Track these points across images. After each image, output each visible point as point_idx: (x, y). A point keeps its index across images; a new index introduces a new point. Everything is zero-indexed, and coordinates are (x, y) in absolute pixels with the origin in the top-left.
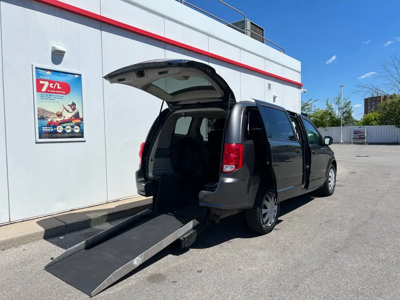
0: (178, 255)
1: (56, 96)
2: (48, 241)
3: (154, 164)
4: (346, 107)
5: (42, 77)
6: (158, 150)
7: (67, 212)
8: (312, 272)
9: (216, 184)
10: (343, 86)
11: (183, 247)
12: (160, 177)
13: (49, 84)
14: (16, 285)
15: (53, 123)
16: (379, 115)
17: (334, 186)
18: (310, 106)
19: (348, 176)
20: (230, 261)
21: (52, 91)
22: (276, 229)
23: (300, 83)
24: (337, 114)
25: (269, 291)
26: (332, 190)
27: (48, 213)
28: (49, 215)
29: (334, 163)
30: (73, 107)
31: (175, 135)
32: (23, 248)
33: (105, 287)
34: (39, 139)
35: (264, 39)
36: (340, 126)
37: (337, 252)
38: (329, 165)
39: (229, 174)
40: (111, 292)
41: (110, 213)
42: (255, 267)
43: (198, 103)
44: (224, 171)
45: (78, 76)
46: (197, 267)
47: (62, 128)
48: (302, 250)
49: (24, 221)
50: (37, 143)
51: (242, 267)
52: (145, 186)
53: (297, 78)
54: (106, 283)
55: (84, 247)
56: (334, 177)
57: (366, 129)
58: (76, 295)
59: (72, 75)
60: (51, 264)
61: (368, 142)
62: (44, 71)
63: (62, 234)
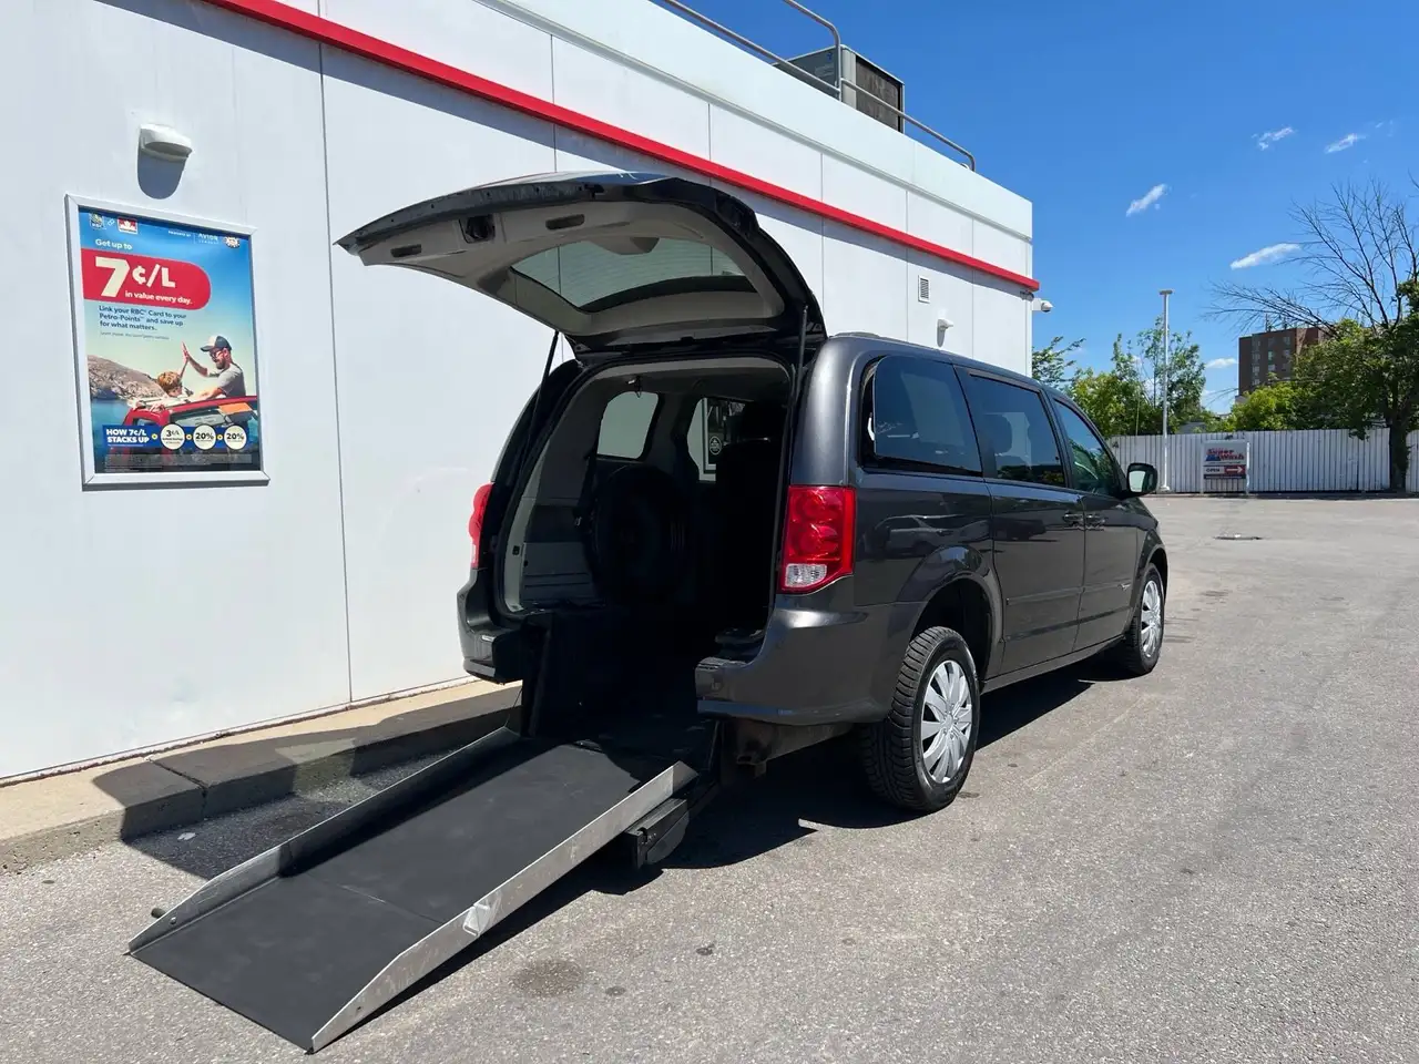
0: (622, 894)
1: (155, 314)
2: (135, 847)
3: (526, 563)
4: (1181, 365)
5: (104, 243)
6: (539, 511)
7: (204, 741)
8: (1110, 946)
9: (758, 632)
10: (1170, 292)
11: (640, 863)
12: (549, 611)
13: (127, 268)
14: (22, 1014)
15: (147, 415)
16: (1294, 394)
17: (1159, 642)
18: (1054, 362)
19: (1199, 605)
20: (813, 910)
21: (143, 296)
22: (968, 795)
23: (1030, 276)
24: (1151, 389)
25: (962, 1017)
26: (1153, 656)
27: (134, 745)
28: (138, 752)
29: (1160, 560)
30: (220, 357)
31: (599, 459)
32: (44, 876)
33: (361, 1016)
34: (97, 471)
35: (904, 117)
36: (1162, 433)
37: (1190, 872)
38: (1142, 567)
39: (804, 598)
40: (382, 1034)
41: (360, 744)
42: (903, 930)
43: (687, 341)
44: (789, 584)
45: (236, 240)
46: (695, 935)
47: (182, 435)
48: (1067, 868)
49: (43, 777)
50: (86, 487)
51: (855, 932)
52: (494, 643)
53: (1019, 261)
54: (365, 999)
55: (274, 867)
56: (1158, 610)
57: (1248, 442)
58: (255, 1048)
59: (216, 238)
60: (156, 932)
61: (1256, 489)
62: (112, 222)
63: (188, 824)
